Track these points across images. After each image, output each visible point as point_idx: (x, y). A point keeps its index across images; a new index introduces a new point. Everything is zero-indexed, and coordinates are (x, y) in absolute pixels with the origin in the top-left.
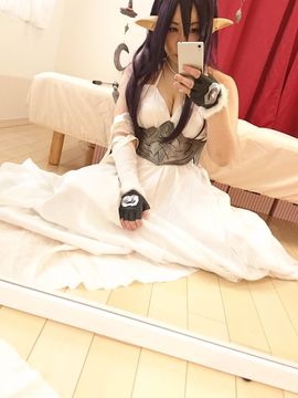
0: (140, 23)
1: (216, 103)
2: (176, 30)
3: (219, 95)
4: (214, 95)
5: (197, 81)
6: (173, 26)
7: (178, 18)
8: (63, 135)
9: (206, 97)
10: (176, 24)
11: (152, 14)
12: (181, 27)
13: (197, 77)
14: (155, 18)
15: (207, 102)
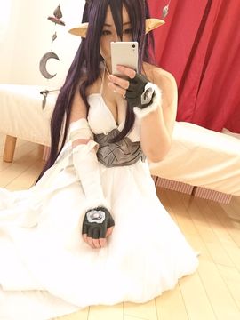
0: (73, 31)
1: (151, 102)
2: (109, 33)
3: (153, 95)
4: (150, 95)
6: (106, 28)
7: (110, 19)
8: (16, 138)
9: (142, 96)
10: (109, 26)
11: (84, 21)
12: (113, 28)
13: (132, 77)
14: (86, 25)
15: (143, 102)
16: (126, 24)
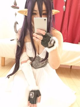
1: (53, 45)
3: (54, 42)
4: (52, 43)
5: (44, 36)
6: (35, 12)
7: (36, 8)
8: (5, 58)
9: (49, 43)
10: (36, 11)
11: (25, 8)
14: (26, 10)
15: (49, 45)
16: (44, 10)
